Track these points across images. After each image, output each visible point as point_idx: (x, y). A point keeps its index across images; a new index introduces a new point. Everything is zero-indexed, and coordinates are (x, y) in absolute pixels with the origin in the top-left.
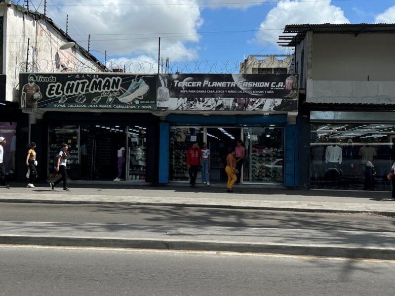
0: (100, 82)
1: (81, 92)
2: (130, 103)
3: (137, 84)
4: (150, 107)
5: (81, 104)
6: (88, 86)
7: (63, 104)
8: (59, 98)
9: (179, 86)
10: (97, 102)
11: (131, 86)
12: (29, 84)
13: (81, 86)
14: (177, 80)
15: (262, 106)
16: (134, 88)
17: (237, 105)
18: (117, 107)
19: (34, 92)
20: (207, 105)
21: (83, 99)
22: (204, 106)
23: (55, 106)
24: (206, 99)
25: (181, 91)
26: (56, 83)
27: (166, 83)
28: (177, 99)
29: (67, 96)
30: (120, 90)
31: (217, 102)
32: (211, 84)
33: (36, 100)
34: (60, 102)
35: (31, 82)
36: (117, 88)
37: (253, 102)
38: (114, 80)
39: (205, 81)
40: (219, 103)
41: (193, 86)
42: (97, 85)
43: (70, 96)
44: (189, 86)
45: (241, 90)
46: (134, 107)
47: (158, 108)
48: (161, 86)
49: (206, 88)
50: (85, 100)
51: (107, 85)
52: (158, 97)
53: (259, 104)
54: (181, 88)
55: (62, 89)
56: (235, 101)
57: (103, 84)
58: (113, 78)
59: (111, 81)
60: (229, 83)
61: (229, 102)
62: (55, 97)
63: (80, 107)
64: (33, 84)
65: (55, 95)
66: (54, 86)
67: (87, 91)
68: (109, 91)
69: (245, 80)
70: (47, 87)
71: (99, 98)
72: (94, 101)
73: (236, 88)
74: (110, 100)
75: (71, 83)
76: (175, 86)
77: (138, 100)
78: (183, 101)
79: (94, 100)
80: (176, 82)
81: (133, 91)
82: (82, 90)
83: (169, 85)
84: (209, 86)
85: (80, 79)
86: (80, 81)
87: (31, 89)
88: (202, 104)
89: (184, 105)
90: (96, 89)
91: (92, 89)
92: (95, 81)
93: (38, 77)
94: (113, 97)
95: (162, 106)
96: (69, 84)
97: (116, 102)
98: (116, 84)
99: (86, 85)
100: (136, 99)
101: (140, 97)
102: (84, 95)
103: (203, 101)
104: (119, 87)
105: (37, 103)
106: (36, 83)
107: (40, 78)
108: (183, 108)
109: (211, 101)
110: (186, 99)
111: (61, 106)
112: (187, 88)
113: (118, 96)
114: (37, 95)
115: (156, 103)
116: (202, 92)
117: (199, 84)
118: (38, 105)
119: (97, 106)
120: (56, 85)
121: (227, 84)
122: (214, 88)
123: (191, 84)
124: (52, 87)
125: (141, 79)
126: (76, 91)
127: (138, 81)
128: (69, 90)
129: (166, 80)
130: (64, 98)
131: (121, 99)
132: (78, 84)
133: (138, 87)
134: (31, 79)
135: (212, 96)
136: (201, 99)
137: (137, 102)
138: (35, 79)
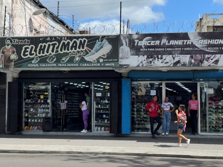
0: (69, 43)
1: (51, 53)
2: (95, 61)
3: (101, 44)
4: (113, 64)
5: (52, 63)
6: (58, 48)
7: (36, 64)
8: (33, 59)
9: (139, 45)
10: (66, 61)
11: (95, 46)
12: (6, 46)
13: (51, 47)
14: (137, 39)
15: (217, 62)
16: (98, 48)
17: (193, 61)
18: (83, 65)
19: (11, 53)
20: (165, 61)
21: (53, 59)
22: (162, 62)
23: (29, 65)
24: (164, 57)
25: (141, 50)
26: (29, 45)
27: (128, 42)
28: (137, 56)
29: (40, 57)
30: (86, 50)
31: (174, 58)
32: (169, 43)
33: (12, 61)
34: (33, 62)
35: (8, 45)
36: (83, 48)
37: (209, 58)
38: (81, 41)
39: (163, 40)
40: (177, 59)
41: (152, 44)
42: (65, 46)
43: (42, 56)
44: (148, 44)
45: (197, 47)
46: (99, 65)
47: (120, 65)
48: (123, 45)
49: (164, 46)
50: (55, 60)
51: (74, 46)
52: (120, 55)
53: (214, 60)
54: (141, 47)
55: (35, 51)
56: (192, 57)
57: (71, 45)
58: (80, 39)
59: (78, 42)
60: (185, 41)
61: (186, 59)
62: (29, 57)
63: (50, 66)
64: (10, 46)
65: (29, 56)
66: (28, 48)
67: (57, 51)
68: (76, 51)
69: (200, 38)
70: (22, 49)
71: (67, 58)
72: (63, 61)
73: (193, 46)
74: (77, 59)
75: (43, 45)
76: (136, 45)
77: (102, 58)
78: (143, 58)
79: (63, 59)
80: (136, 41)
81: (97, 51)
82: (53, 51)
83: (130, 44)
84: (167, 44)
85: (51, 41)
86: (51, 43)
87: (8, 51)
88: (161, 61)
89: (144, 62)
90: (65, 50)
91: (61, 50)
92: (64, 43)
93: (14, 40)
94: (79, 57)
95: (123, 64)
96: (41, 46)
97: (83, 60)
98: (82, 44)
99: (56, 46)
100: (100, 57)
101: (104, 55)
102: (54, 55)
103: (161, 58)
104: (85, 48)
105: (13, 63)
106: (13, 45)
107: (15, 41)
108: (143, 65)
109: (168, 58)
110: (146, 56)
111: (35, 65)
112: (147, 47)
113: (84, 56)
114: (14, 57)
115: (118, 61)
116: (160, 49)
117: (157, 42)
118: (15, 65)
119: (65, 65)
120: (30, 47)
121: (183, 42)
122: (172, 46)
123: (150, 43)
124: (26, 48)
125: (104, 40)
126: (47, 52)
127: (102, 41)
128: (42, 51)
129: (127, 40)
130: (37, 58)
131: (87, 58)
132: (49, 45)
133: (102, 47)
134: (8, 42)
135: (170, 53)
136: (160, 56)
137: (101, 60)
138: (11, 42)
